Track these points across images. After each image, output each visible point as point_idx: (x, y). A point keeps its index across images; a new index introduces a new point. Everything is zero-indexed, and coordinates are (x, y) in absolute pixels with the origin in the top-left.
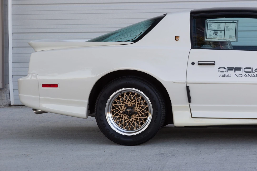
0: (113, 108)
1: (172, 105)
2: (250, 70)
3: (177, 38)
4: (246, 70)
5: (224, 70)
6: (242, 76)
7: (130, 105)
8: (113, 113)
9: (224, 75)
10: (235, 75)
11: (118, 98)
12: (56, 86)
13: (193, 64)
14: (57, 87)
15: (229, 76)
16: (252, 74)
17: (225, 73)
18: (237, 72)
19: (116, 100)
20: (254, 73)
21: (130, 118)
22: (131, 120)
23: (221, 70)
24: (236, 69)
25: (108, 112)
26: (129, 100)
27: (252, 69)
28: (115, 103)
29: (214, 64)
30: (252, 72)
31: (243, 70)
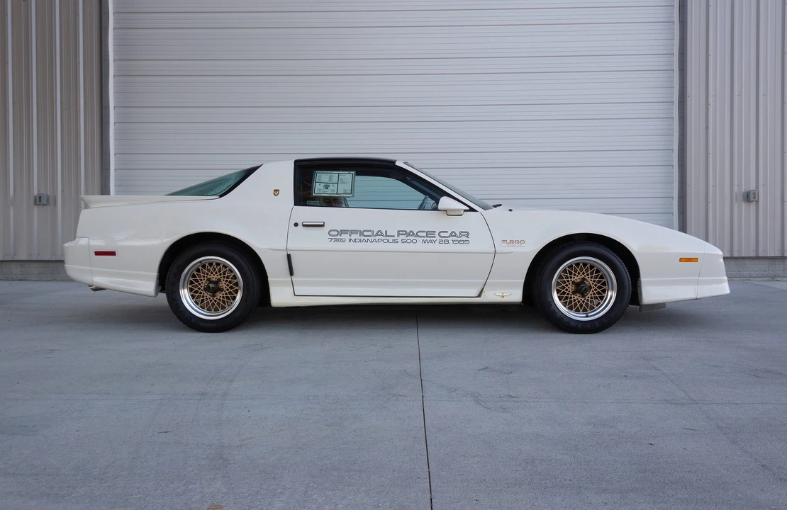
0: (191, 283)
1: (270, 279)
2: (370, 233)
3: (276, 192)
4: (365, 233)
5: (336, 233)
6: (360, 240)
7: (214, 279)
8: (191, 290)
9: (337, 240)
10: (350, 240)
11: (198, 270)
12: (113, 253)
13: (296, 225)
14: (115, 255)
15: (343, 241)
16: (373, 238)
17: (338, 237)
18: (354, 237)
19: (195, 273)
20: (375, 238)
21: (214, 296)
22: (215, 299)
23: (332, 233)
24: (352, 232)
25: (184, 288)
26: (212, 273)
27: (373, 232)
28: (194, 276)
29: (323, 226)
30: (373, 235)
31: (361, 233)
